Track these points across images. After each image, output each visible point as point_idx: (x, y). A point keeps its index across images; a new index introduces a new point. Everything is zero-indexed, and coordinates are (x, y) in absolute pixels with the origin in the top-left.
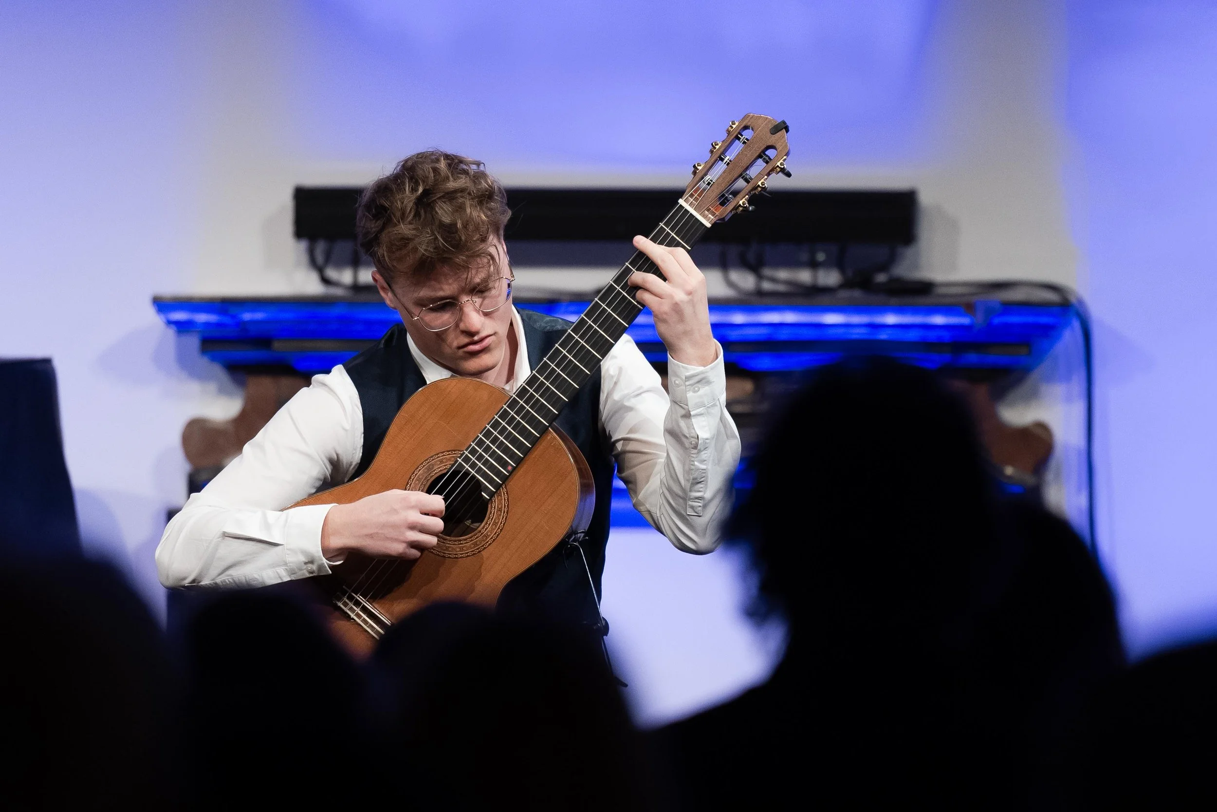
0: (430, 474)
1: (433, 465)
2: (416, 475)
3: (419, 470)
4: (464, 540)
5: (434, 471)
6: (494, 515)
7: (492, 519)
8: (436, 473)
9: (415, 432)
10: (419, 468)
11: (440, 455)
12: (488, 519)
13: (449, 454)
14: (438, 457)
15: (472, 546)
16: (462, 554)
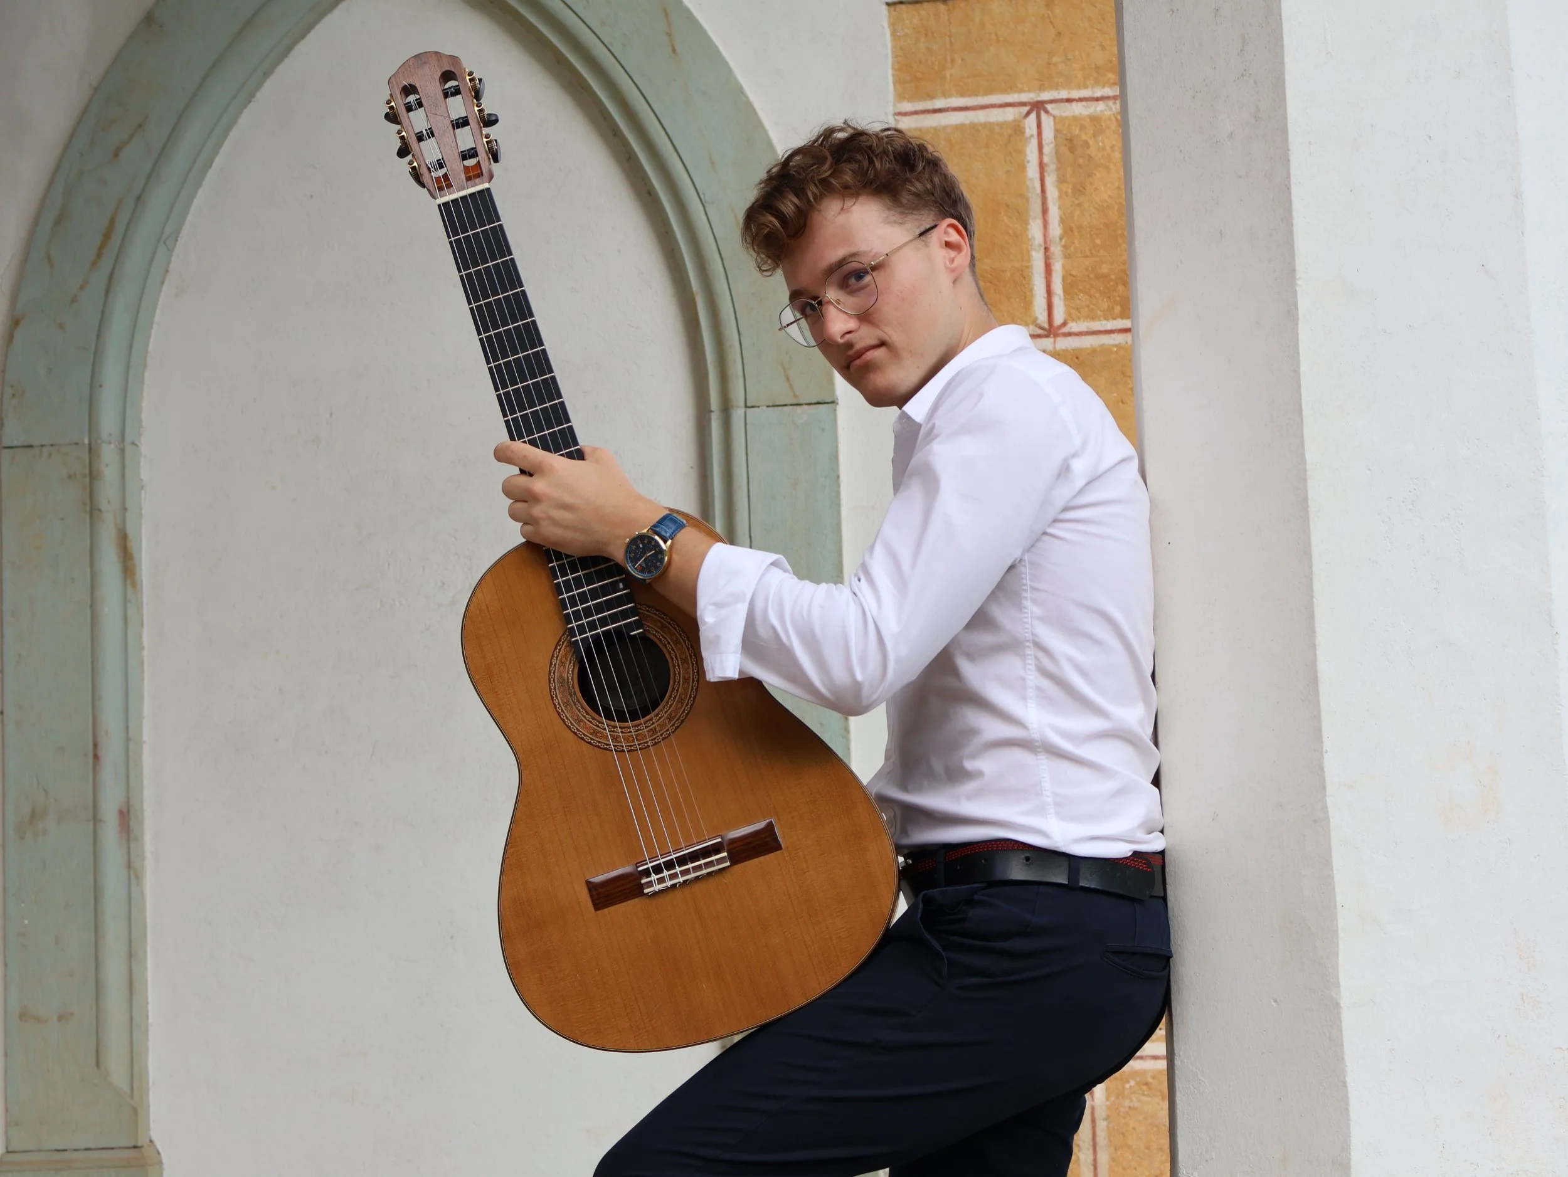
0: (569, 687)
1: (561, 677)
2: (559, 704)
3: (556, 696)
4: (673, 691)
5: (568, 679)
6: (665, 638)
7: (669, 643)
8: (572, 679)
9: (508, 675)
10: (554, 696)
11: (554, 661)
12: (666, 647)
13: (560, 650)
14: (555, 665)
15: (686, 686)
16: (688, 703)
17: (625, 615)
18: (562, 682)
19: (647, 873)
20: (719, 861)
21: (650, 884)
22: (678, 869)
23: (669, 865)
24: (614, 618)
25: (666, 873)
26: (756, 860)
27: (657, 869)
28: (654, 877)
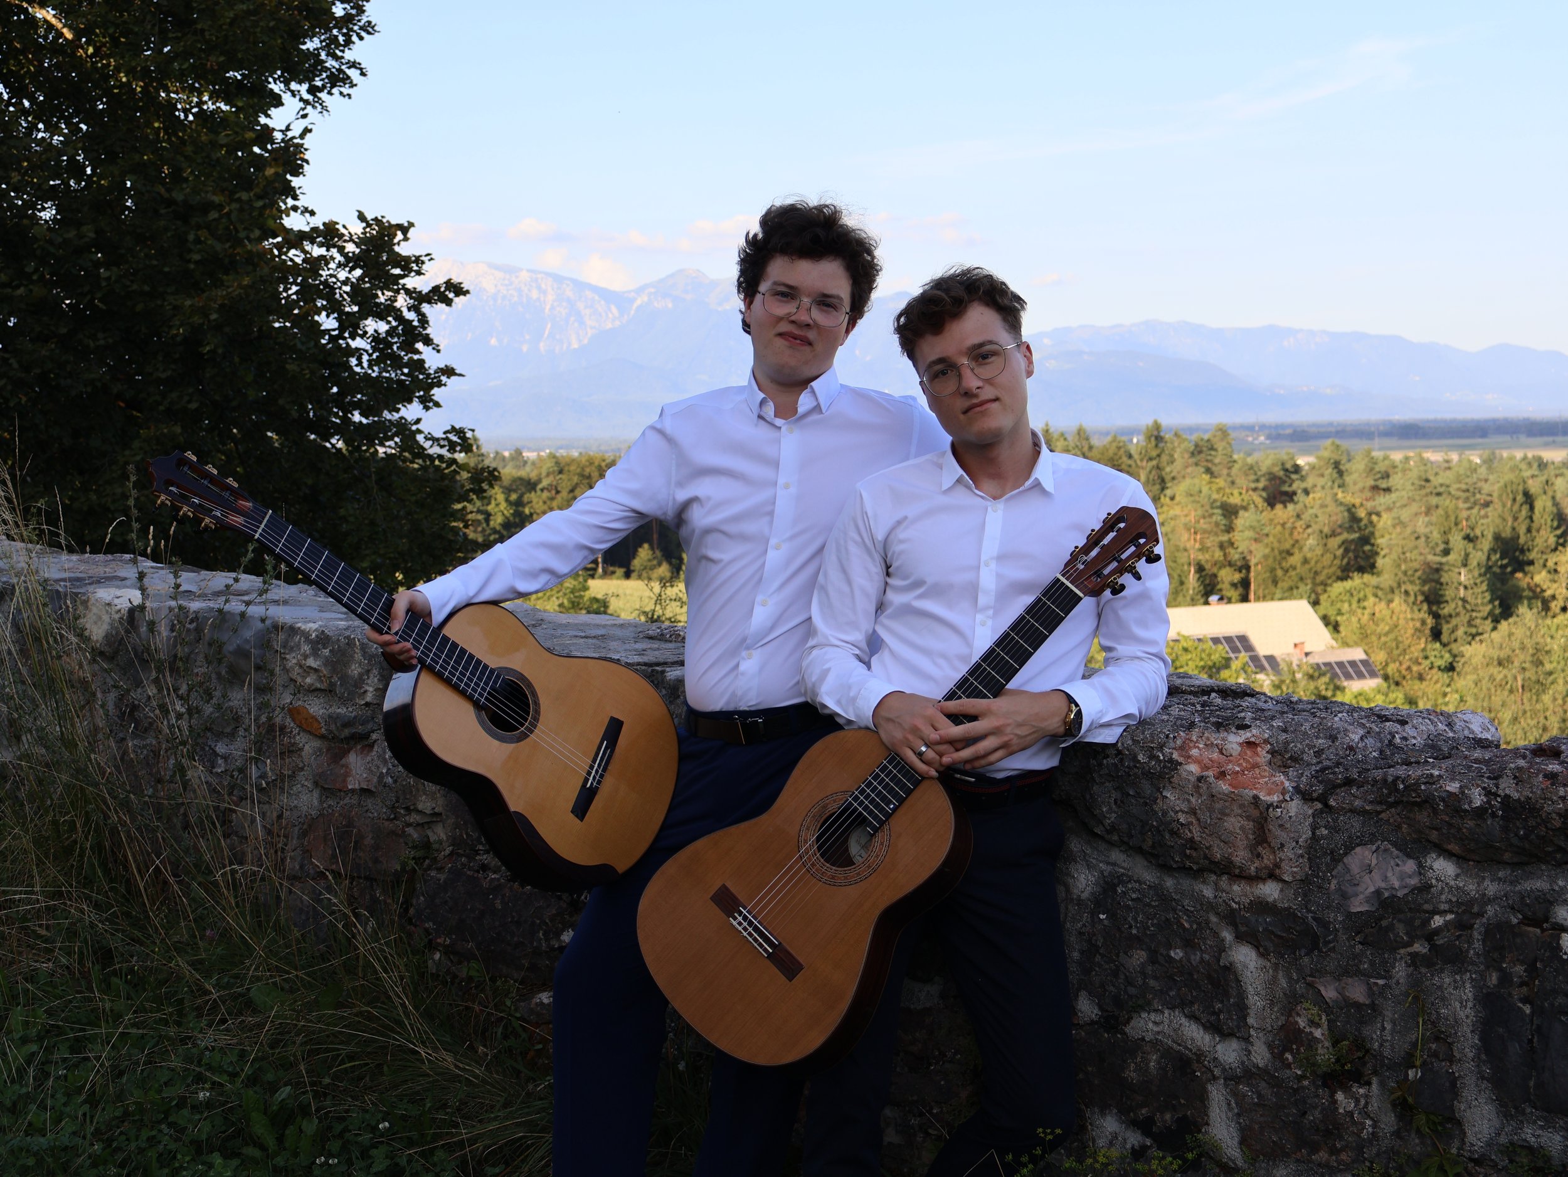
17: (876, 817)
18: (825, 807)
19: (740, 913)
20: (765, 950)
21: (735, 919)
22: (750, 929)
23: (750, 923)
24: (871, 813)
25: (745, 924)
26: (776, 970)
27: (745, 918)
28: (740, 919)
